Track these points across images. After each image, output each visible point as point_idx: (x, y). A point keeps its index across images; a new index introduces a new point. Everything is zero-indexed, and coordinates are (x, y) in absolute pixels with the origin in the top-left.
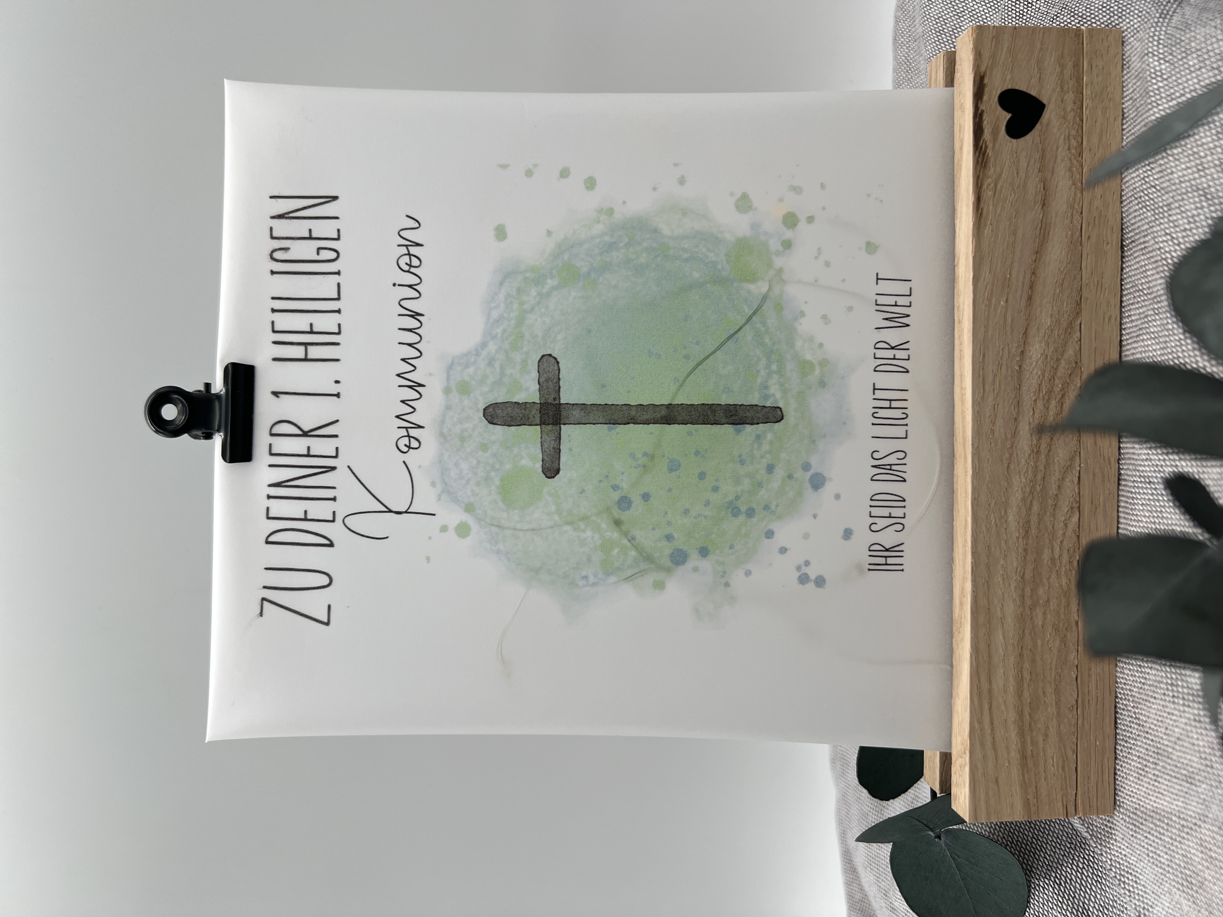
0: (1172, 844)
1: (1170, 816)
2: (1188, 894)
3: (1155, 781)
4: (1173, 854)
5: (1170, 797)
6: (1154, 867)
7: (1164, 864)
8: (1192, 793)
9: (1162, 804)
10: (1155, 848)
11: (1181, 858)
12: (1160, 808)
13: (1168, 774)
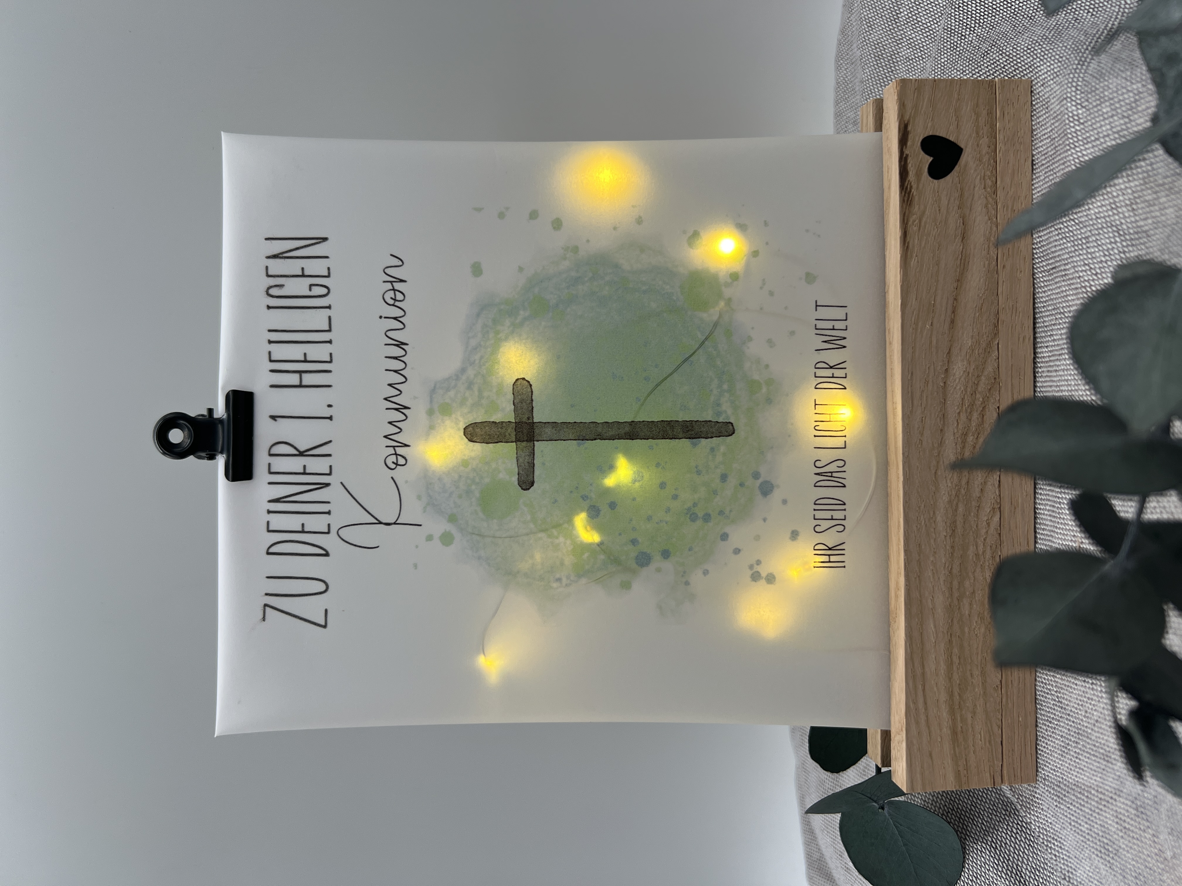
0: (1091, 815)
1: (1089, 789)
2: (1105, 859)
3: (1077, 758)
4: (1092, 824)
5: (1089, 773)
6: (1076, 834)
7: (1084, 832)
8: (1109, 770)
9: (1083, 779)
10: (1076, 817)
11: (1099, 828)
12: (1080, 782)
13: (1087, 752)
